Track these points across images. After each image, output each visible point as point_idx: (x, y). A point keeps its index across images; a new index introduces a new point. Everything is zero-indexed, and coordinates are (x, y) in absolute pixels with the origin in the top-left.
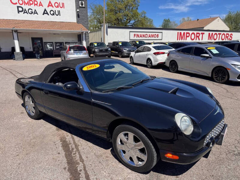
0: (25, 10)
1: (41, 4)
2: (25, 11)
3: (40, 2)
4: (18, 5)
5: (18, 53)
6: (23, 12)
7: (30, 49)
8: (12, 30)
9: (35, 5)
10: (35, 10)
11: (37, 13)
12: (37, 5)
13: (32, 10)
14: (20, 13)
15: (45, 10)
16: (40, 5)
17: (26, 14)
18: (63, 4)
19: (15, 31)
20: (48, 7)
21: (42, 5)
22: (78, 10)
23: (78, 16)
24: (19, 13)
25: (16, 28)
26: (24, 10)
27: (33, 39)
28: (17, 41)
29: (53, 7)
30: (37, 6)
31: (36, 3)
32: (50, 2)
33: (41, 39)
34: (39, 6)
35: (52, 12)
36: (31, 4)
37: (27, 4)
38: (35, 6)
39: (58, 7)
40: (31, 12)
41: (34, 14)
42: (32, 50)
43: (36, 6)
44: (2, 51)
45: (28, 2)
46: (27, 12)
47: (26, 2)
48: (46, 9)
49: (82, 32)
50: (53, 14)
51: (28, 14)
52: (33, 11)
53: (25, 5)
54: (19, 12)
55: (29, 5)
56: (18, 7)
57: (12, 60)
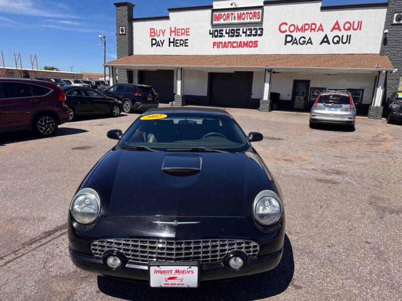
0: (296, 39)
1: (321, 28)
2: (294, 41)
3: (321, 26)
4: (288, 33)
5: (265, 101)
6: (292, 43)
7: (287, 97)
8: (266, 70)
9: (312, 29)
10: (310, 39)
11: (311, 43)
12: (314, 29)
13: (305, 38)
14: (287, 44)
15: (326, 37)
16: (319, 30)
17: (296, 44)
18: (360, 23)
19: (269, 71)
20: (332, 31)
21: (322, 30)
22: (386, 31)
23: (385, 41)
24: (285, 44)
25: (270, 67)
26: (294, 39)
27: (296, 83)
28: (268, 84)
29: (340, 30)
30: (315, 31)
31: (313, 27)
32: (337, 23)
33: (307, 82)
34: (317, 31)
35: (336, 39)
36: (305, 30)
37: (299, 31)
38: (311, 32)
39: (349, 29)
40: (303, 41)
41: (306, 44)
42: (290, 98)
43: (313, 31)
44: (252, 98)
45: (302, 28)
46: (297, 43)
47: (300, 28)
48: (327, 35)
49: (379, 72)
50: (338, 42)
51: (298, 44)
52: (307, 40)
53: (297, 32)
54: (286, 42)
55: (302, 32)
56: (287, 36)
57: (256, 110)
